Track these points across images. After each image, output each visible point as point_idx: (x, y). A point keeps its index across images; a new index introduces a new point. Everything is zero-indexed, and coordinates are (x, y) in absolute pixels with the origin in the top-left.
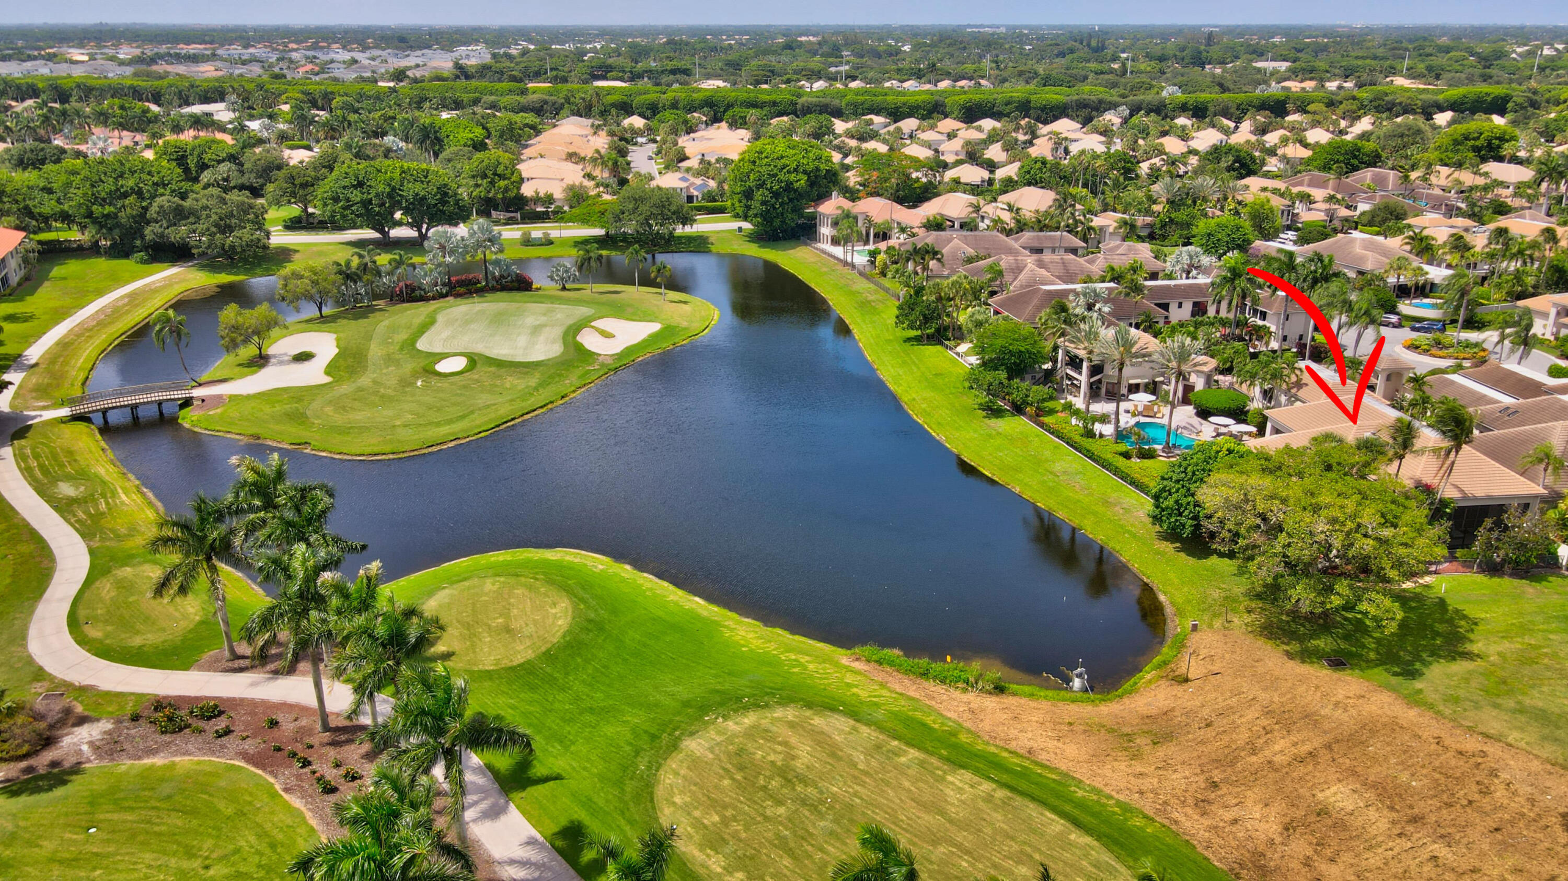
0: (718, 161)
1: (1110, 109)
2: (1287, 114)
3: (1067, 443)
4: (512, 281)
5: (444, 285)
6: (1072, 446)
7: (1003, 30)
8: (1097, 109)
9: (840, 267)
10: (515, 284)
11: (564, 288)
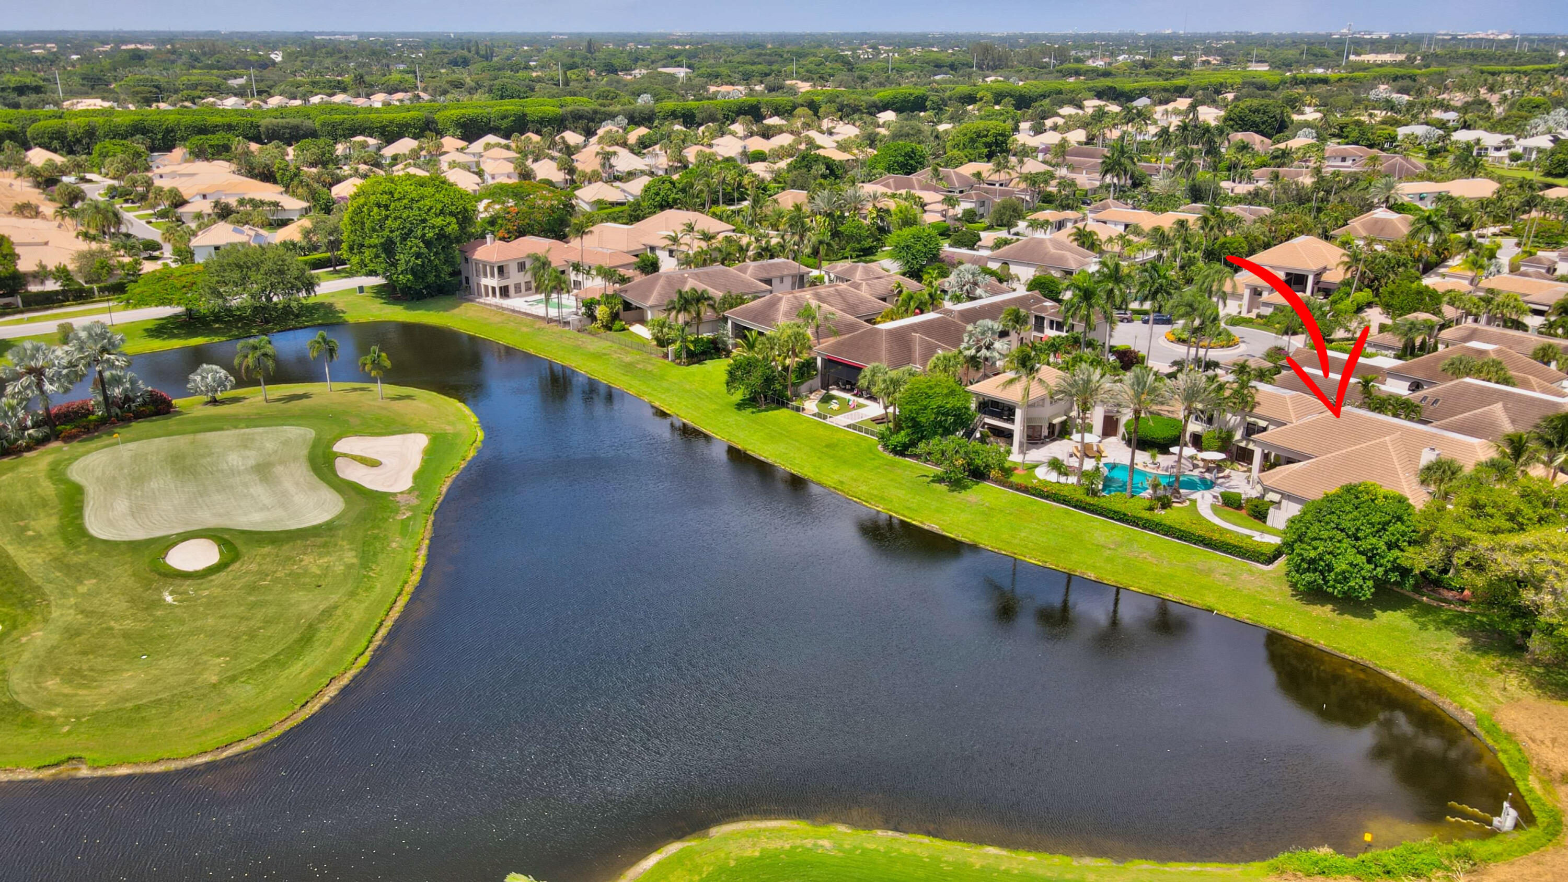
0: (242, 202)
1: (605, 120)
2: (765, 118)
3: (1075, 507)
4: (145, 404)
5: (36, 425)
6: (1084, 509)
7: (354, 38)
8: (593, 120)
9: (544, 325)
10: (151, 407)
11: (214, 402)
